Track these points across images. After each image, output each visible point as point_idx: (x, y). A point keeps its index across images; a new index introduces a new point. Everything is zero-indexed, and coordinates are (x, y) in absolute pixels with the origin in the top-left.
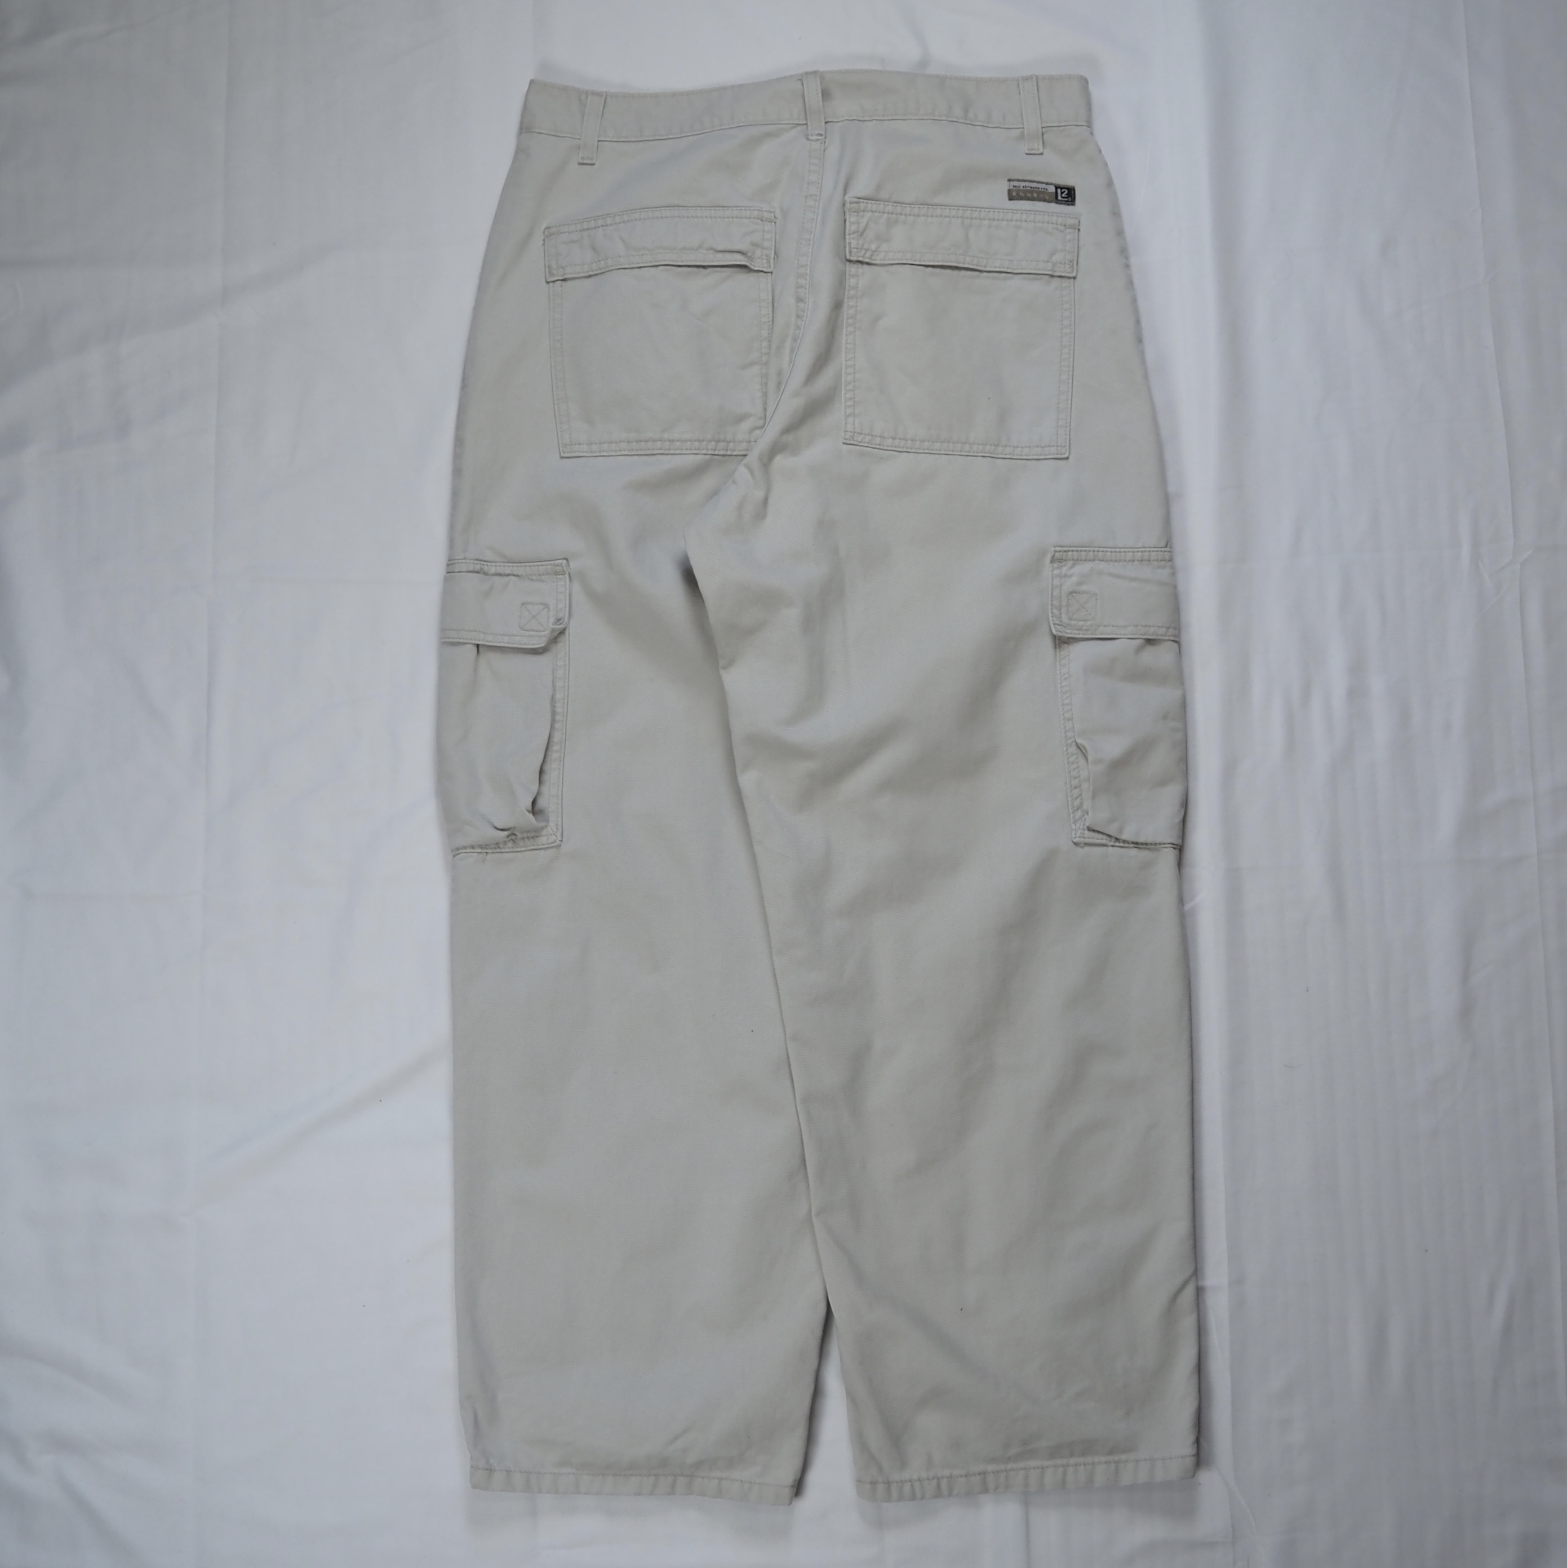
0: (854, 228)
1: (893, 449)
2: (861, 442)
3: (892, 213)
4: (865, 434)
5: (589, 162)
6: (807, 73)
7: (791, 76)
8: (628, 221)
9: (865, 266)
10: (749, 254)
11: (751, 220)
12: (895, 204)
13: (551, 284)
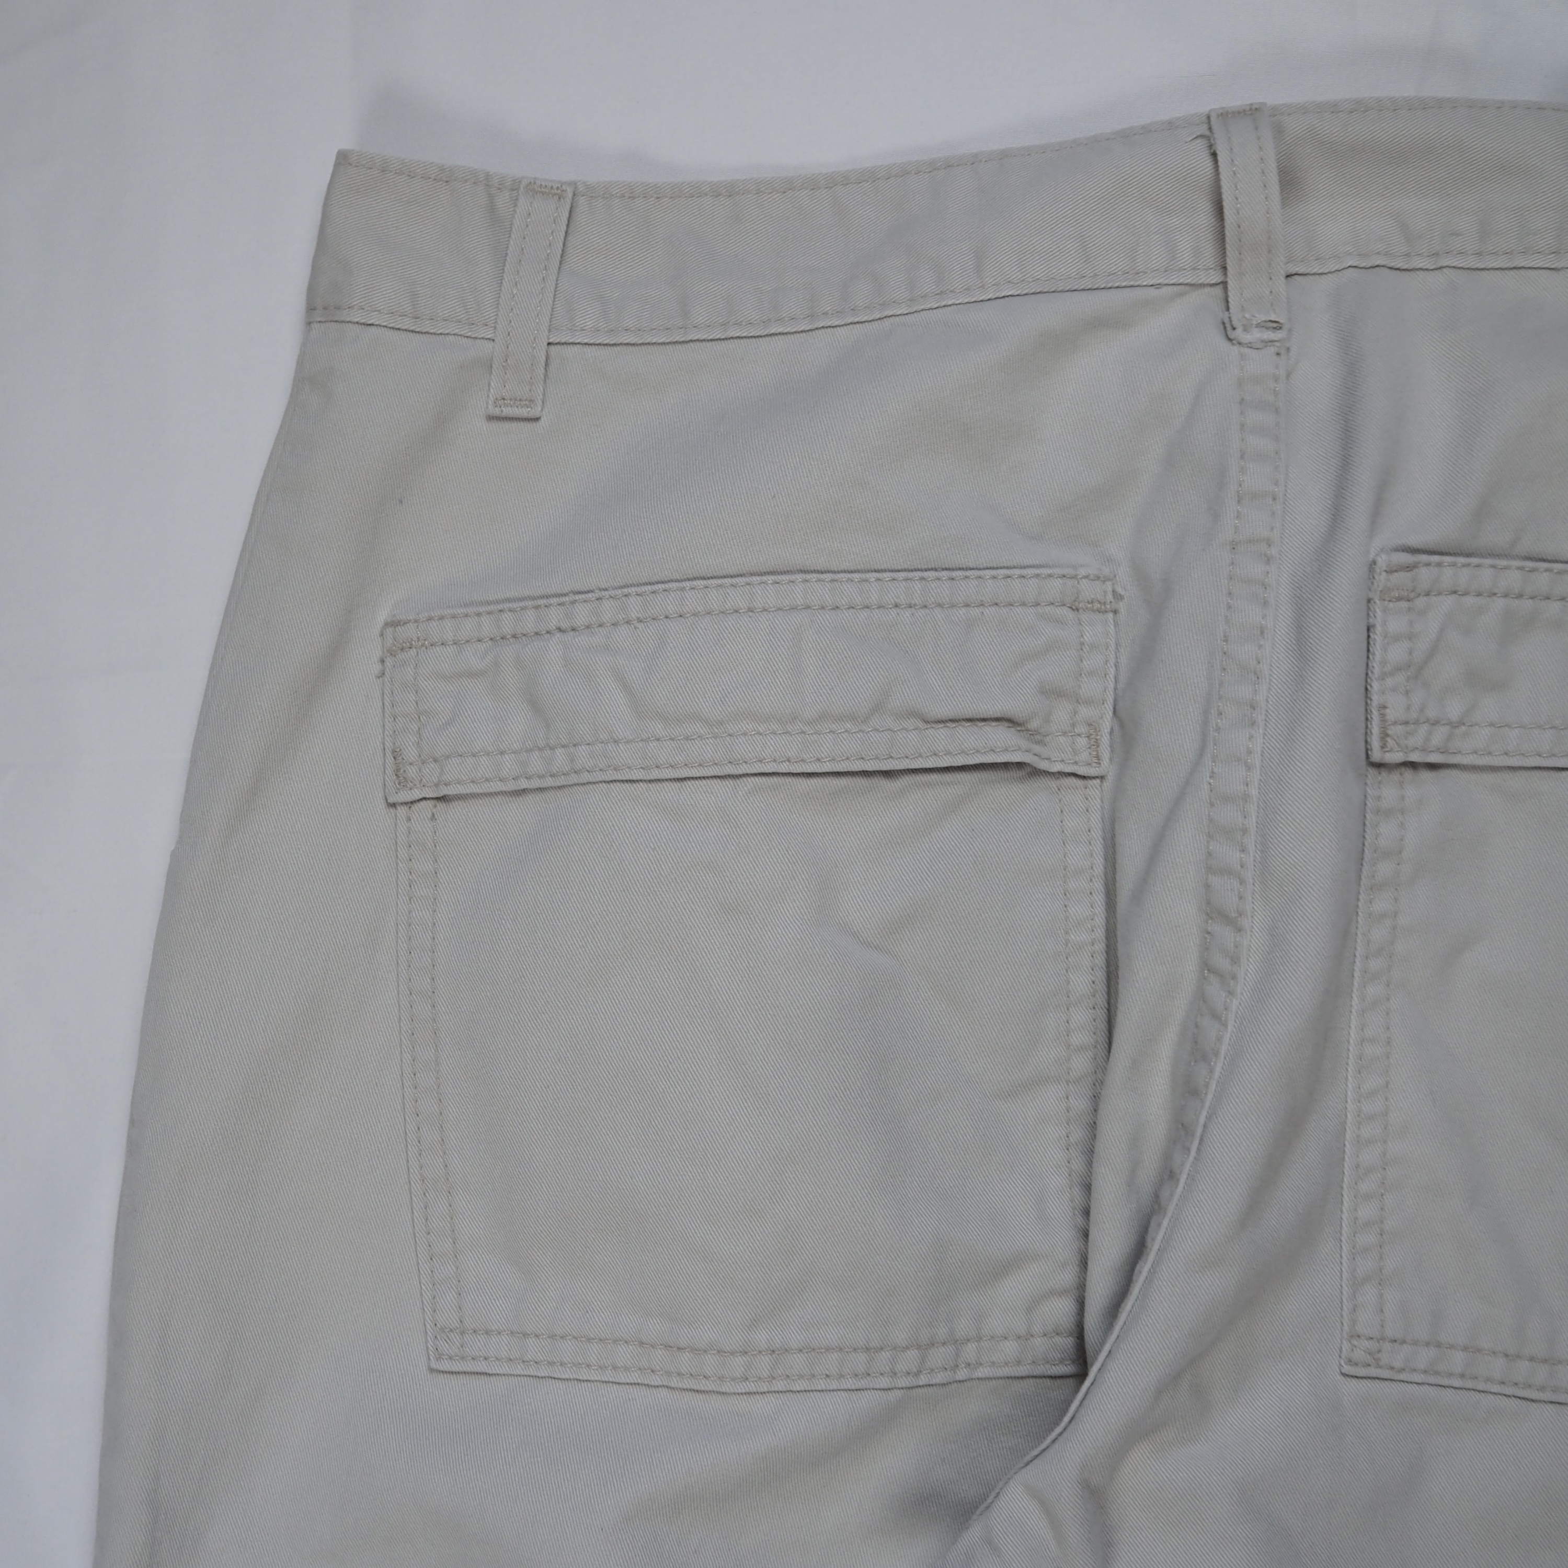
0: (1397, 653)
1: (1509, 1391)
2: (1402, 1370)
3: (1520, 596)
4: (1415, 1343)
5: (523, 412)
6: (1225, 115)
7: (1170, 125)
8: (640, 621)
9: (1426, 775)
10: (1033, 725)
11: (1040, 610)
12: (1530, 564)
13: (402, 811)
